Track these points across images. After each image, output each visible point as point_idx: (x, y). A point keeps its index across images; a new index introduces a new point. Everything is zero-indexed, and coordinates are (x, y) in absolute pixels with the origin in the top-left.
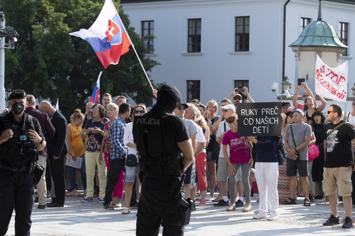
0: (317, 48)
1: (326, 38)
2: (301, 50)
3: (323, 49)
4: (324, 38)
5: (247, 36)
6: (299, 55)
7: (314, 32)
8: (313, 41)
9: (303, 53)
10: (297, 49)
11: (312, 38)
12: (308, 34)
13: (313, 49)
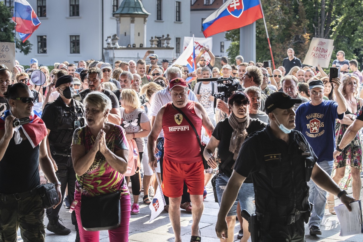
0: (132, 15)
1: (137, 9)
2: (121, 16)
3: (135, 15)
4: (135, 8)
5: (78, 6)
6: (120, 20)
7: (129, 5)
8: (129, 11)
9: (122, 19)
10: (119, 15)
11: (128, 8)
12: (125, 6)
13: (129, 15)
